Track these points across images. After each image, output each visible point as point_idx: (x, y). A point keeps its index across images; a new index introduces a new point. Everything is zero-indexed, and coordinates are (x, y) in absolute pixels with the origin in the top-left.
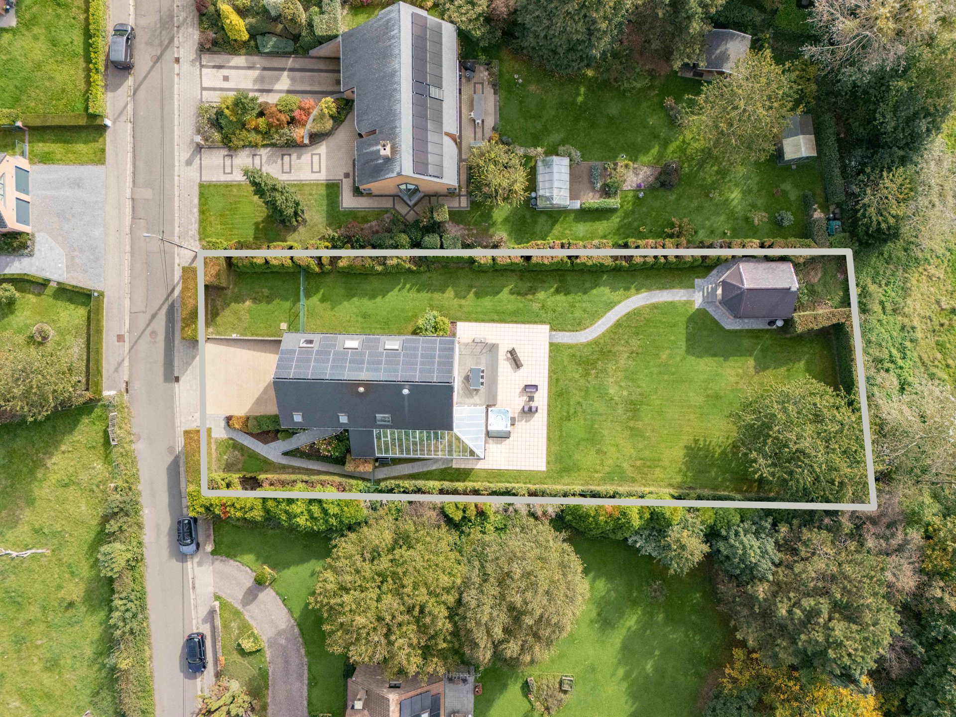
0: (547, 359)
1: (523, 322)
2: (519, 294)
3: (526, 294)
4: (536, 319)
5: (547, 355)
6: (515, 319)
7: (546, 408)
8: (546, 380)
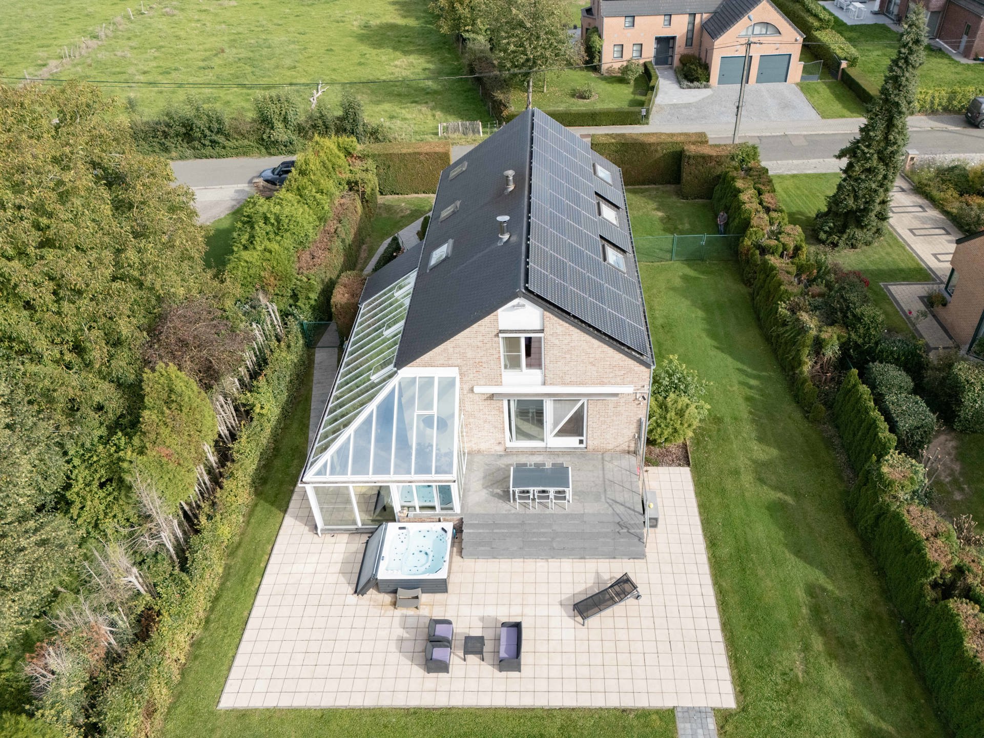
0: (613, 701)
1: (726, 626)
2: (817, 612)
3: (823, 632)
4: (747, 665)
5: (627, 702)
6: (733, 600)
7: (441, 701)
8: (541, 701)
